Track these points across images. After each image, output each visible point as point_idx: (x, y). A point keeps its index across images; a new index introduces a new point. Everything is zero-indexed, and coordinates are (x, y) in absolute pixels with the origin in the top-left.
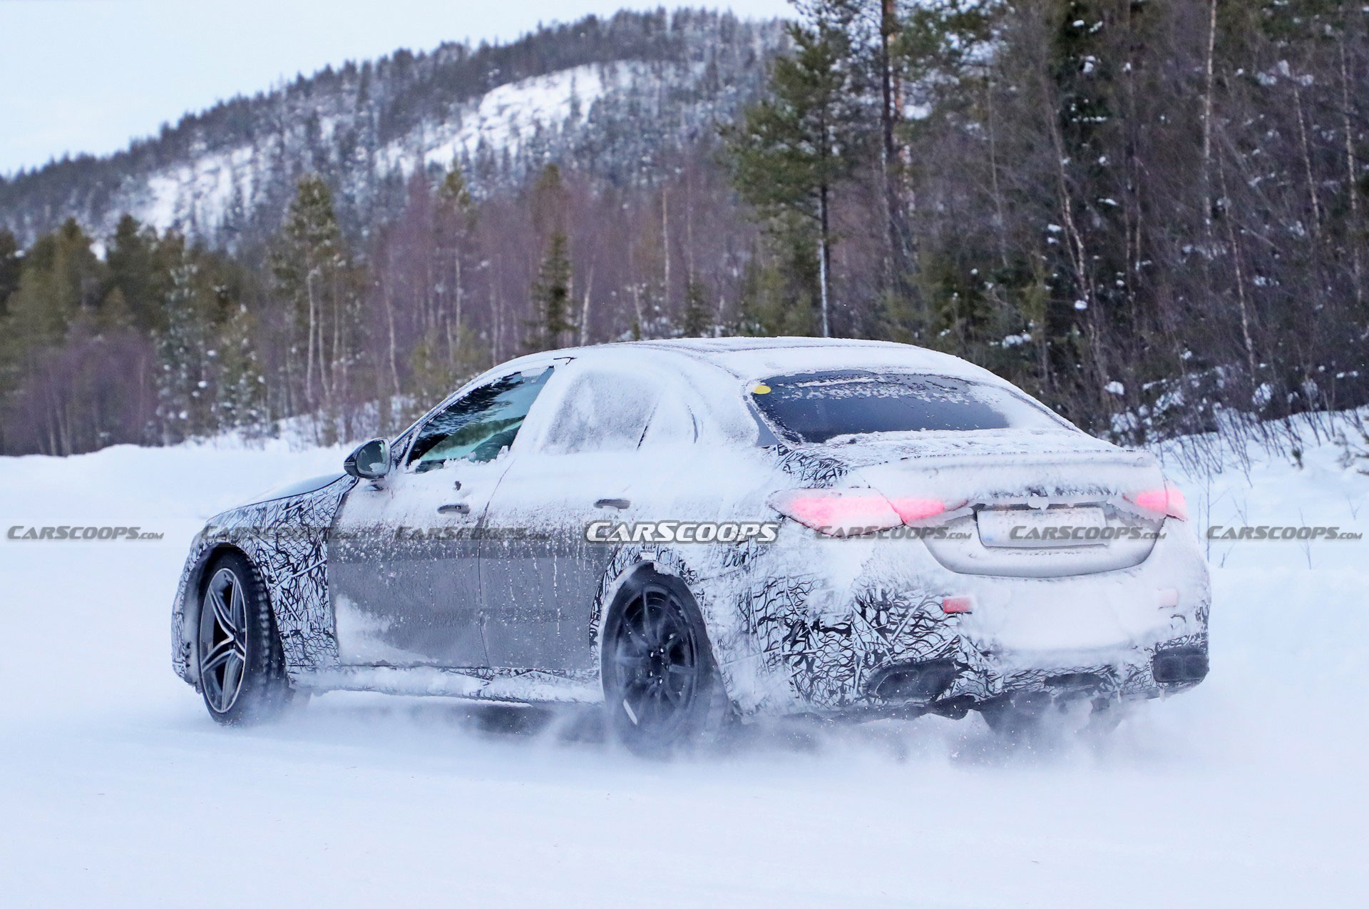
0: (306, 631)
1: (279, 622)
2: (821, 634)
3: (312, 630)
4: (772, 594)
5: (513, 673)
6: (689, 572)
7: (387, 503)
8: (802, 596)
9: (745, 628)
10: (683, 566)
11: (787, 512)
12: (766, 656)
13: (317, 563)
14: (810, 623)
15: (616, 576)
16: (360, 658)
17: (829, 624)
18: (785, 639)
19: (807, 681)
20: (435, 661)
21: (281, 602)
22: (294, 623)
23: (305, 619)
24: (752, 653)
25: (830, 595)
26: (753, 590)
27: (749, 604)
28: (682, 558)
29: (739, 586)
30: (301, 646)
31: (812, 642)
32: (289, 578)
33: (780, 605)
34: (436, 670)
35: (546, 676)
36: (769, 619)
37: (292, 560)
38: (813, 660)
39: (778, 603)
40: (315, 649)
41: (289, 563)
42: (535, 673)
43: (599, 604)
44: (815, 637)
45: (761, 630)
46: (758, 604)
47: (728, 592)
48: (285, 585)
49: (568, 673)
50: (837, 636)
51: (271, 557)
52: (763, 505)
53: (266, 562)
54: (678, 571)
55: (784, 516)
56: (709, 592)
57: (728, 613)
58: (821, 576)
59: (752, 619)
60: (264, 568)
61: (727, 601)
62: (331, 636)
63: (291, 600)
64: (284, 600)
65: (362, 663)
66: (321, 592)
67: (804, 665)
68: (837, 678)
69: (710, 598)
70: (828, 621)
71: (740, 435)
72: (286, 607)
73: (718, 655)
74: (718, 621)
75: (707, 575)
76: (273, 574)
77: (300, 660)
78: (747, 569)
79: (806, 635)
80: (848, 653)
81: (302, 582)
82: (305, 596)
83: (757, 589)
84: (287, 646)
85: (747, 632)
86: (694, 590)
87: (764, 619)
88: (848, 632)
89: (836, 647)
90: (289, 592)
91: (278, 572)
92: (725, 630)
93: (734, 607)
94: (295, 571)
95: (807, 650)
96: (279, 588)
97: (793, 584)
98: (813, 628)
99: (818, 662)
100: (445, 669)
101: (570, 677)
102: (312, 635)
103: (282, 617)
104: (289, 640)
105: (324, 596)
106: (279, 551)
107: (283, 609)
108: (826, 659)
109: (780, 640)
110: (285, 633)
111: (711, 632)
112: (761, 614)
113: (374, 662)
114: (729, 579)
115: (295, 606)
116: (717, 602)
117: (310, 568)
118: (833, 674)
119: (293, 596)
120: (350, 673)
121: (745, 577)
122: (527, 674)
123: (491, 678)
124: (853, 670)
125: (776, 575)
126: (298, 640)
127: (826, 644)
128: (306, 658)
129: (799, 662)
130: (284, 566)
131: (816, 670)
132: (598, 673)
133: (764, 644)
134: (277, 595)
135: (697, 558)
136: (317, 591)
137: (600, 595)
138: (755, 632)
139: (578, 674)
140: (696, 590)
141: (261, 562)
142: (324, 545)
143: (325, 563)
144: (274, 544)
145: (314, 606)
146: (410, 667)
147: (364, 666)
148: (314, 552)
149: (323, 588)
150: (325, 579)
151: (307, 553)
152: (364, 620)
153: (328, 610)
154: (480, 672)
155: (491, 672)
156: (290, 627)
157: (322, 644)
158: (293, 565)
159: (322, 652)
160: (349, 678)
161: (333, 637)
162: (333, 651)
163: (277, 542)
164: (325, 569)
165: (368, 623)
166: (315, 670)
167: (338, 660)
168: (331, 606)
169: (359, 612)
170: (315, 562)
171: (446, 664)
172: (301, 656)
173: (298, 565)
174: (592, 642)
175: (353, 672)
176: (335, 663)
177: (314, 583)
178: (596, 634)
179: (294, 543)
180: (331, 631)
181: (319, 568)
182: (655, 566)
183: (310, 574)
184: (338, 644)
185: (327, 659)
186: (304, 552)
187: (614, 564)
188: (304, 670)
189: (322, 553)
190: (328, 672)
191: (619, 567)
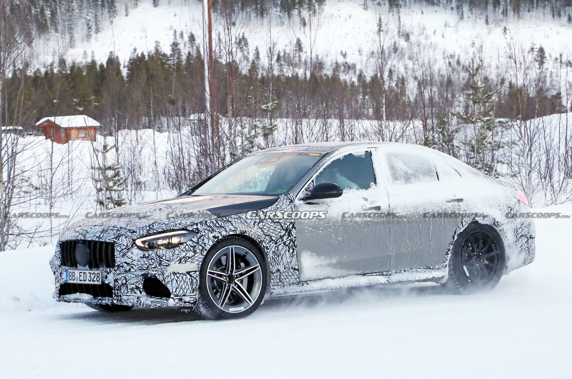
0: (282, 269)
1: (271, 267)
2: (532, 240)
3: (285, 268)
4: (523, 227)
5: (402, 271)
6: (497, 222)
8: (530, 227)
9: (516, 240)
10: (495, 220)
12: (520, 249)
13: (290, 238)
14: (529, 236)
15: (463, 226)
16: (314, 276)
17: (533, 236)
18: (526, 242)
19: (528, 256)
20: (359, 272)
21: (272, 257)
22: (277, 266)
23: (282, 264)
24: (517, 248)
26: (518, 226)
27: (517, 231)
28: (494, 217)
29: (514, 225)
30: (279, 277)
31: (529, 243)
32: (274, 247)
34: (359, 276)
35: (420, 270)
36: (523, 236)
37: (274, 238)
39: (525, 230)
40: (285, 277)
41: (272, 240)
42: (414, 270)
43: (453, 238)
45: (520, 240)
46: (519, 231)
47: (511, 228)
48: (274, 250)
49: (431, 267)
51: (264, 238)
52: (513, 198)
53: (263, 240)
54: (493, 223)
55: (519, 200)
56: (505, 229)
57: (511, 235)
59: (518, 236)
60: (263, 243)
61: (511, 231)
62: (296, 270)
63: (276, 256)
64: (274, 257)
65: (314, 279)
66: (291, 251)
69: (505, 231)
72: (275, 260)
73: (507, 251)
74: (509, 238)
75: (504, 222)
76: (267, 245)
77: (277, 283)
78: (515, 219)
79: (528, 240)
81: (280, 248)
82: (282, 254)
83: (519, 226)
84: (273, 277)
85: (516, 241)
86: (498, 229)
90: (275, 253)
91: (269, 244)
92: (510, 241)
93: (513, 233)
94: (276, 243)
95: (528, 246)
96: (271, 251)
97: (528, 223)
98: (530, 238)
99: (531, 250)
100: (364, 275)
101: (432, 269)
102: (285, 271)
103: (273, 264)
104: (275, 274)
105: (293, 252)
106: (266, 235)
107: (273, 261)
109: (524, 243)
110: (273, 272)
112: (520, 235)
113: (322, 277)
114: (510, 223)
115: (278, 259)
116: (508, 232)
117: (285, 241)
119: (277, 255)
120: (305, 285)
121: (515, 222)
122: (411, 271)
123: (390, 275)
125: (523, 221)
126: (278, 274)
128: (280, 281)
129: (527, 250)
130: (270, 242)
131: (530, 252)
132: (446, 265)
133: (520, 245)
134: (270, 254)
135: (500, 217)
136: (289, 251)
137: (454, 235)
138: (518, 241)
139: (437, 267)
140: (501, 229)
141: (261, 241)
142: (293, 230)
143: (295, 237)
144: (262, 232)
145: (286, 258)
146: (343, 277)
147: (315, 280)
148: (287, 234)
149: (293, 249)
150: (295, 245)
151: (282, 235)
152: (320, 260)
153: (294, 258)
154: (384, 273)
155: (390, 273)
156: (275, 269)
157: (290, 274)
158: (274, 240)
159: (289, 278)
160: (306, 287)
161: (298, 270)
162: (296, 277)
163: (262, 231)
164: (295, 240)
165: (323, 261)
166: (284, 286)
167: (298, 280)
168: (297, 256)
169: (316, 257)
170: (288, 238)
171: (366, 272)
172: (278, 281)
173: (277, 240)
174: (447, 254)
175: (307, 284)
176: (296, 281)
177: (287, 247)
178: (449, 250)
179: (272, 231)
180: (297, 267)
181: (291, 240)
182: (480, 222)
183: (285, 243)
184: (301, 272)
185: (291, 280)
186: (280, 234)
187: (462, 222)
188: (279, 287)
189: (293, 233)
190: (292, 286)
191: (464, 223)
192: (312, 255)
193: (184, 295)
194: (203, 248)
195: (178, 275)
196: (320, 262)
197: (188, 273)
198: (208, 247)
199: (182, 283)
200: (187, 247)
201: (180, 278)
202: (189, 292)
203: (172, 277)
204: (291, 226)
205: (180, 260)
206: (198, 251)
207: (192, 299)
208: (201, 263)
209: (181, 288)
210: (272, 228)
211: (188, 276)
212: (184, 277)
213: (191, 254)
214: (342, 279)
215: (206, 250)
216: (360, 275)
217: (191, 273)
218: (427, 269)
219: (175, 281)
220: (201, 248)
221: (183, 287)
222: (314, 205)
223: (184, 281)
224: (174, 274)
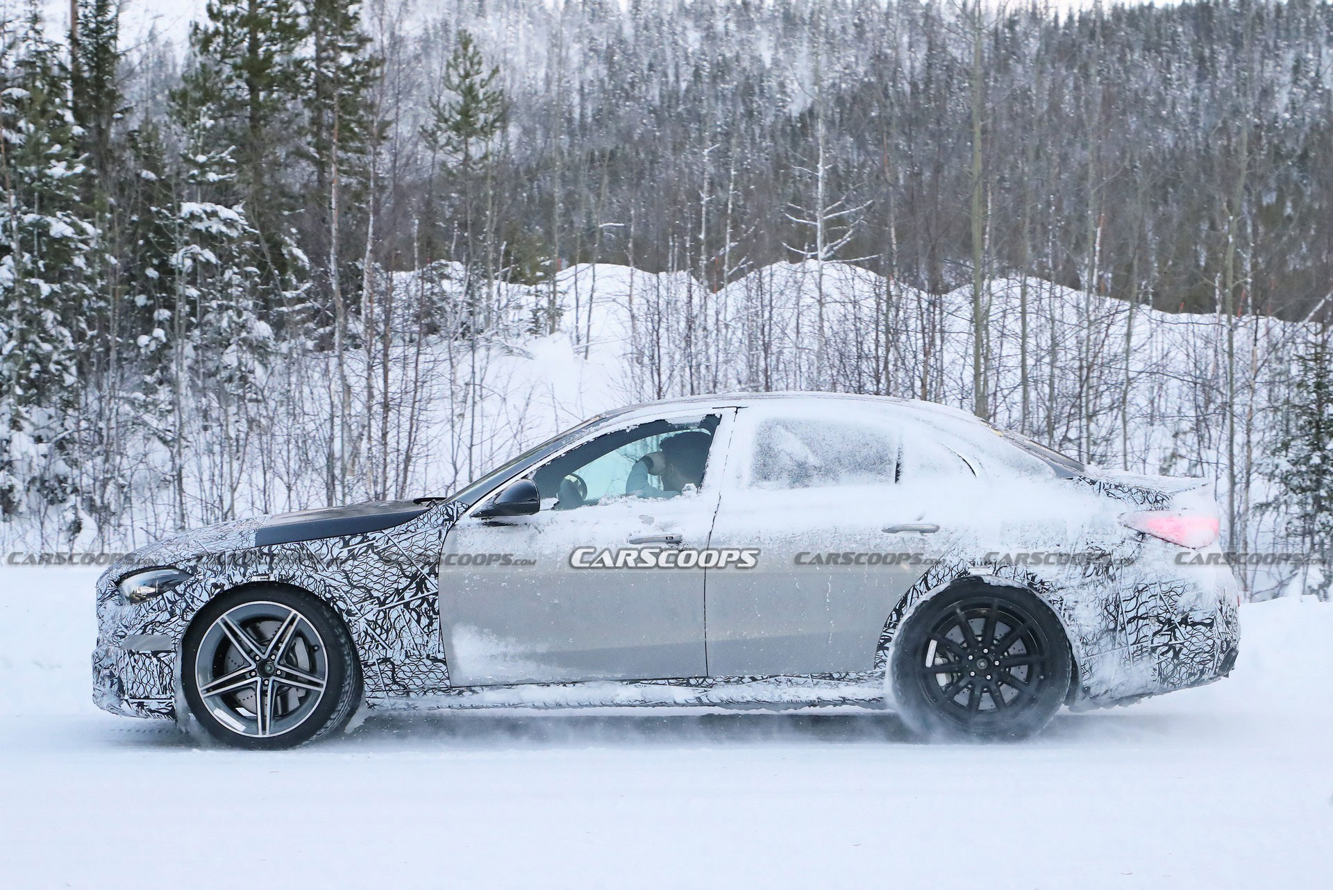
0: (398, 657)
1: (361, 652)
2: (1189, 628)
3: (407, 657)
4: (1144, 597)
5: (747, 679)
6: (1042, 583)
7: (532, 537)
8: (1176, 597)
9: (1112, 626)
10: (1033, 578)
11: (1143, 530)
12: (1132, 649)
13: (420, 595)
14: (1177, 619)
15: (929, 589)
16: (489, 678)
17: (1197, 619)
18: (1155, 634)
19: (1171, 667)
20: (619, 676)
21: (366, 633)
22: (383, 652)
23: (397, 646)
24: (1117, 646)
25: (1199, 596)
26: (1122, 595)
27: (1117, 607)
28: (1031, 571)
29: (1106, 591)
30: (390, 673)
31: (1178, 634)
32: (375, 611)
33: (1151, 605)
34: (618, 684)
35: (801, 680)
36: (1141, 618)
37: (375, 594)
38: (1181, 649)
39: (1152, 604)
40: (409, 675)
41: (371, 597)
42: (782, 678)
43: (899, 613)
44: (1182, 631)
45: (1130, 628)
46: (1128, 606)
47: (1092, 598)
48: (371, 617)
49: (836, 676)
50: (1203, 629)
51: (346, 593)
52: (1117, 525)
53: (341, 597)
54: (1026, 583)
55: (1143, 534)
56: (1069, 599)
57: (1093, 615)
58: (1192, 581)
59: (1120, 618)
60: (339, 603)
61: (1091, 605)
62: (440, 661)
63: (378, 631)
64: (370, 631)
65: (490, 683)
66: (424, 621)
67: (1171, 654)
68: (1200, 663)
69: (1071, 604)
70: (1197, 617)
71: (1036, 470)
72: (373, 638)
73: (1079, 652)
75: (1067, 584)
76: (353, 608)
77: (386, 685)
78: (1112, 578)
79: (1173, 629)
80: (1210, 642)
81: (394, 614)
82: (398, 627)
83: (1129, 593)
84: (371, 674)
85: (1114, 630)
86: (1044, 597)
87: (1134, 618)
88: (1211, 625)
89: (1201, 637)
90: (376, 623)
91: (358, 606)
92: (1090, 629)
93: (1099, 610)
94: (382, 604)
95: (1173, 642)
96: (362, 620)
97: (1165, 588)
98: (1180, 624)
99: (1185, 651)
100: (633, 681)
101: (839, 680)
102: (407, 662)
103: (366, 647)
104: (375, 668)
105: (431, 624)
106: (354, 587)
107: (369, 639)
108: (1193, 648)
109: (1150, 634)
110: (370, 662)
111: (1071, 632)
112: (1131, 615)
113: (512, 681)
114: (1092, 587)
115: (384, 636)
116: (1080, 606)
117: (407, 600)
118: (1197, 660)
119: (382, 628)
120: (467, 693)
121: (1111, 584)
122: (772, 680)
123: (711, 686)
124: (1213, 656)
125: (1146, 582)
126: (387, 668)
127: (1192, 636)
128: (395, 682)
129: (1167, 652)
130: (365, 600)
131: (1181, 657)
132: (884, 673)
133: (1132, 639)
134: (359, 626)
135: (1052, 571)
136: (418, 621)
137: (901, 607)
138: (1124, 629)
139: (853, 675)
140: (1052, 598)
141: (333, 597)
142: (432, 579)
143: (436, 594)
144: (345, 581)
145: (413, 634)
146: (574, 683)
147: (493, 686)
148: (414, 585)
149: (430, 618)
150: (433, 610)
151: (401, 587)
152: (502, 644)
153: (435, 638)
154: (693, 681)
155: (710, 681)
156: (377, 656)
157: (423, 668)
158: (378, 598)
159: (422, 676)
160: (468, 698)
161: (444, 663)
162: (440, 675)
163: (347, 577)
164: (434, 600)
165: (511, 647)
166: (408, 693)
167: (447, 682)
168: (441, 634)
169: (493, 637)
170: (416, 594)
171: (637, 677)
172: (387, 681)
173: (386, 598)
174: (881, 647)
175: (474, 692)
176: (441, 685)
177: (414, 613)
178: (889, 640)
179: (375, 579)
180: (440, 656)
181: (424, 599)
182: (987, 580)
183: (407, 605)
184: (454, 667)
185: (428, 682)
186: (395, 586)
187: (925, 580)
188: (391, 694)
189: (429, 585)
190: (430, 694)
191: (934, 582)
192: (481, 633)
193: (147, 698)
194: (188, 606)
195: (136, 656)
196: (502, 649)
197: (155, 654)
198: (198, 606)
199: (143, 672)
200: (162, 603)
201: (140, 663)
202: (155, 691)
203: (127, 659)
204: (426, 570)
205: (145, 626)
206: (178, 611)
207: (163, 706)
208: (180, 636)
209: (141, 683)
210: (376, 572)
211: (154, 660)
212: (148, 661)
213: (166, 616)
214: (570, 688)
215: (193, 610)
216: (622, 681)
217: (161, 655)
218: (824, 678)
219: (130, 668)
220: (184, 605)
221: (145, 681)
222: (502, 528)
223: (147, 670)
224: (131, 653)
